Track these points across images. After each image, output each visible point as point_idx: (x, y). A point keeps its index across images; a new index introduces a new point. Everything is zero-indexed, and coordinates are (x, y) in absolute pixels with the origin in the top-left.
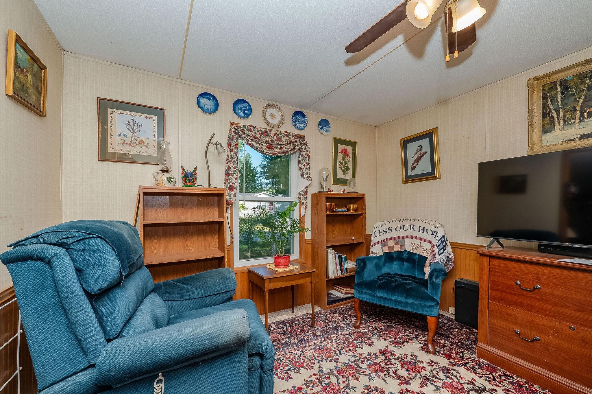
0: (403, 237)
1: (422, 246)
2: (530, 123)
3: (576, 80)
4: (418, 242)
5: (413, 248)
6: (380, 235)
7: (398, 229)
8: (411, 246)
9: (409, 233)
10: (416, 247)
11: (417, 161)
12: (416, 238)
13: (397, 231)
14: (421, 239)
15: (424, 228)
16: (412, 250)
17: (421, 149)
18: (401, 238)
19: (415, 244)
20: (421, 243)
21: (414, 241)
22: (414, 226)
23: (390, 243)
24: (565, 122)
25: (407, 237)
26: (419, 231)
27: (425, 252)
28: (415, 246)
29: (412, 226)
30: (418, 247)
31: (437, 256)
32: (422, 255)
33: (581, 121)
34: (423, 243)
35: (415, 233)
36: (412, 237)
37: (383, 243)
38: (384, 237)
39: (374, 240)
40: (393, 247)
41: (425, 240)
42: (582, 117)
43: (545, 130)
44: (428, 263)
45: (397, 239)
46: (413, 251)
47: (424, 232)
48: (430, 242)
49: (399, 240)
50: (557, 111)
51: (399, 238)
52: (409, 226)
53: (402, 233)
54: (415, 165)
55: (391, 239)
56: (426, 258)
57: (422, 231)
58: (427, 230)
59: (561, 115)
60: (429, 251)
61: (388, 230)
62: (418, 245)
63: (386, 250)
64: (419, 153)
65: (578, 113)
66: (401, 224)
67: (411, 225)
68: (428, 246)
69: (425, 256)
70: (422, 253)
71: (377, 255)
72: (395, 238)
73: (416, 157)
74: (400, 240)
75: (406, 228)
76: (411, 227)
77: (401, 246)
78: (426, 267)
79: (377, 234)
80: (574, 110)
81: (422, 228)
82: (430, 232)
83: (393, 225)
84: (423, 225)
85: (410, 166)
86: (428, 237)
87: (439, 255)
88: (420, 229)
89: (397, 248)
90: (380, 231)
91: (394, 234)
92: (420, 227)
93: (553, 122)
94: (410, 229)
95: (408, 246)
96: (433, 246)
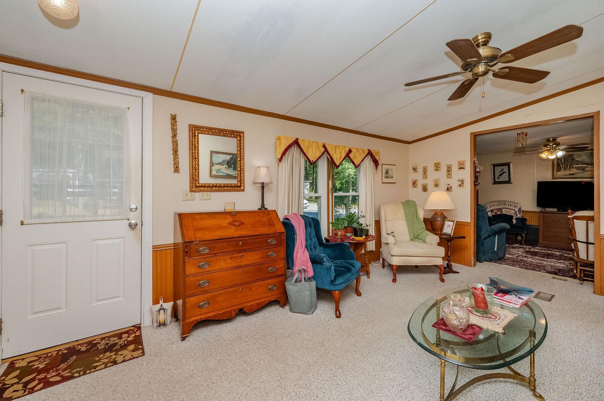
0: (501, 208)
2: (553, 167)
3: (568, 156)
4: (508, 210)
7: (498, 205)
9: (504, 206)
11: (501, 175)
12: (507, 208)
14: (509, 209)
17: (503, 170)
21: (506, 210)
23: (495, 211)
24: (564, 169)
25: (503, 208)
28: (507, 212)
30: (509, 212)
31: (518, 215)
33: (569, 169)
35: (507, 206)
36: (505, 208)
37: (492, 211)
38: (492, 208)
39: (488, 210)
40: (496, 213)
41: (512, 209)
42: (570, 168)
43: (558, 170)
44: (514, 218)
46: (506, 214)
48: (514, 210)
49: (499, 210)
50: (562, 165)
51: (499, 208)
54: (500, 177)
55: (495, 209)
56: (513, 216)
57: (510, 206)
58: (512, 205)
59: (563, 166)
61: (494, 205)
63: (494, 214)
64: (502, 172)
65: (569, 167)
66: (499, 203)
68: (513, 212)
70: (511, 214)
71: (490, 216)
72: (497, 209)
73: (501, 173)
75: (502, 204)
76: (504, 204)
77: (501, 212)
78: (514, 220)
79: (489, 207)
80: (567, 166)
81: (509, 204)
83: (496, 203)
85: (496, 177)
86: (513, 208)
87: (519, 214)
89: (499, 213)
91: (496, 207)
93: (561, 169)
95: (504, 212)
96: (516, 211)
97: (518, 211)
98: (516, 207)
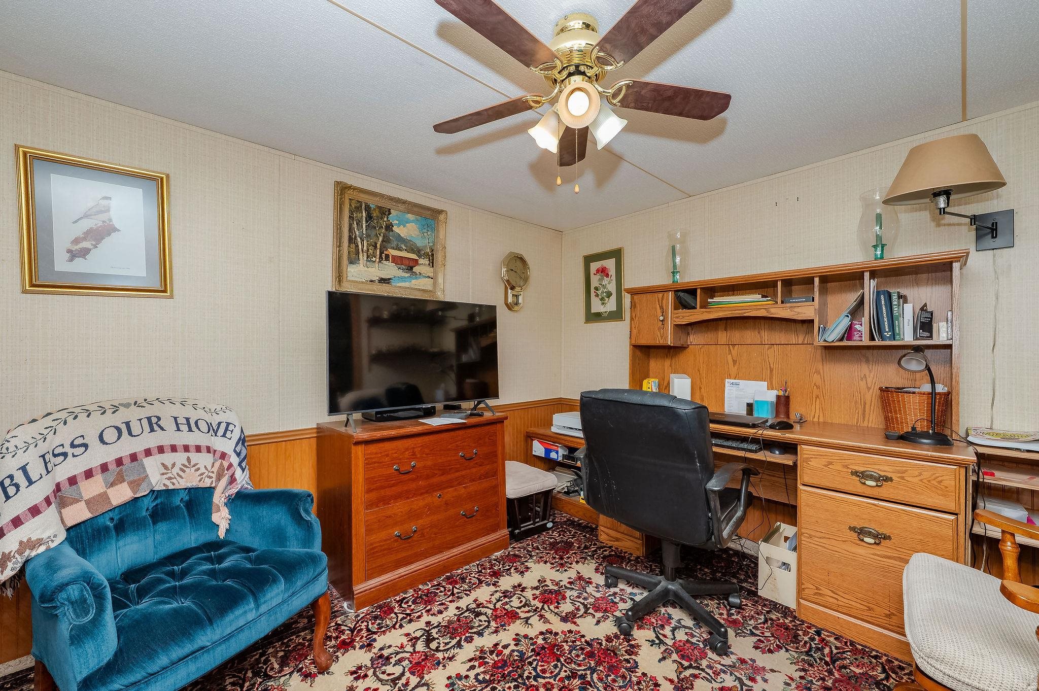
0: (134, 457)
1: (192, 464)
4: (180, 458)
5: (170, 478)
6: (48, 472)
7: (111, 435)
8: (163, 474)
9: (151, 440)
10: (181, 473)
12: (174, 449)
13: (107, 444)
14: (186, 448)
15: (188, 419)
16: (168, 483)
18: (127, 461)
19: (174, 465)
20: (189, 459)
21: (168, 458)
22: (159, 419)
23: (92, 488)
24: (367, 257)
25: (148, 452)
26: (178, 430)
27: (204, 476)
28: (176, 470)
29: (154, 420)
30: (184, 471)
31: (239, 476)
32: (201, 485)
33: (380, 261)
34: (194, 457)
35: (168, 437)
36: (161, 450)
37: (65, 494)
38: (63, 474)
40: (104, 497)
41: (198, 449)
42: (381, 258)
43: (351, 260)
44: (218, 499)
45: (113, 467)
46: (174, 484)
47: (190, 430)
48: (210, 451)
50: (362, 240)
51: (119, 462)
52: (145, 423)
53: (126, 447)
55: (89, 474)
56: (211, 490)
57: (184, 428)
58: (196, 423)
59: (365, 247)
60: (213, 472)
61: (73, 445)
62: (183, 465)
63: (78, 515)
65: (378, 252)
66: (118, 419)
67: (149, 419)
69: (208, 485)
70: (200, 481)
71: (52, 545)
72: (104, 468)
74: (124, 468)
75: (136, 429)
76: (153, 424)
77: (134, 485)
78: (218, 510)
79: (36, 468)
80: (375, 246)
81: (181, 420)
82: (203, 426)
83: (89, 428)
84: (183, 413)
86: (205, 440)
87: (243, 470)
88: (177, 424)
89: (121, 494)
90: (43, 456)
91: (97, 455)
92: (175, 418)
93: (358, 253)
94: (152, 430)
95: (154, 477)
96: (223, 456)
97: (238, 455)
98: (221, 432)
